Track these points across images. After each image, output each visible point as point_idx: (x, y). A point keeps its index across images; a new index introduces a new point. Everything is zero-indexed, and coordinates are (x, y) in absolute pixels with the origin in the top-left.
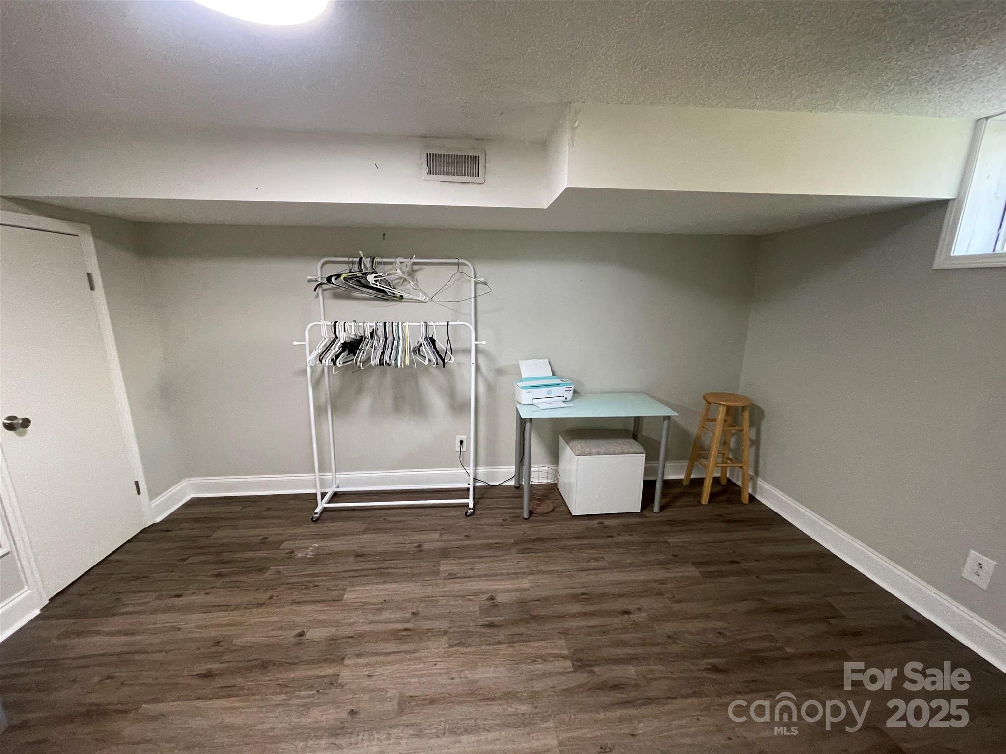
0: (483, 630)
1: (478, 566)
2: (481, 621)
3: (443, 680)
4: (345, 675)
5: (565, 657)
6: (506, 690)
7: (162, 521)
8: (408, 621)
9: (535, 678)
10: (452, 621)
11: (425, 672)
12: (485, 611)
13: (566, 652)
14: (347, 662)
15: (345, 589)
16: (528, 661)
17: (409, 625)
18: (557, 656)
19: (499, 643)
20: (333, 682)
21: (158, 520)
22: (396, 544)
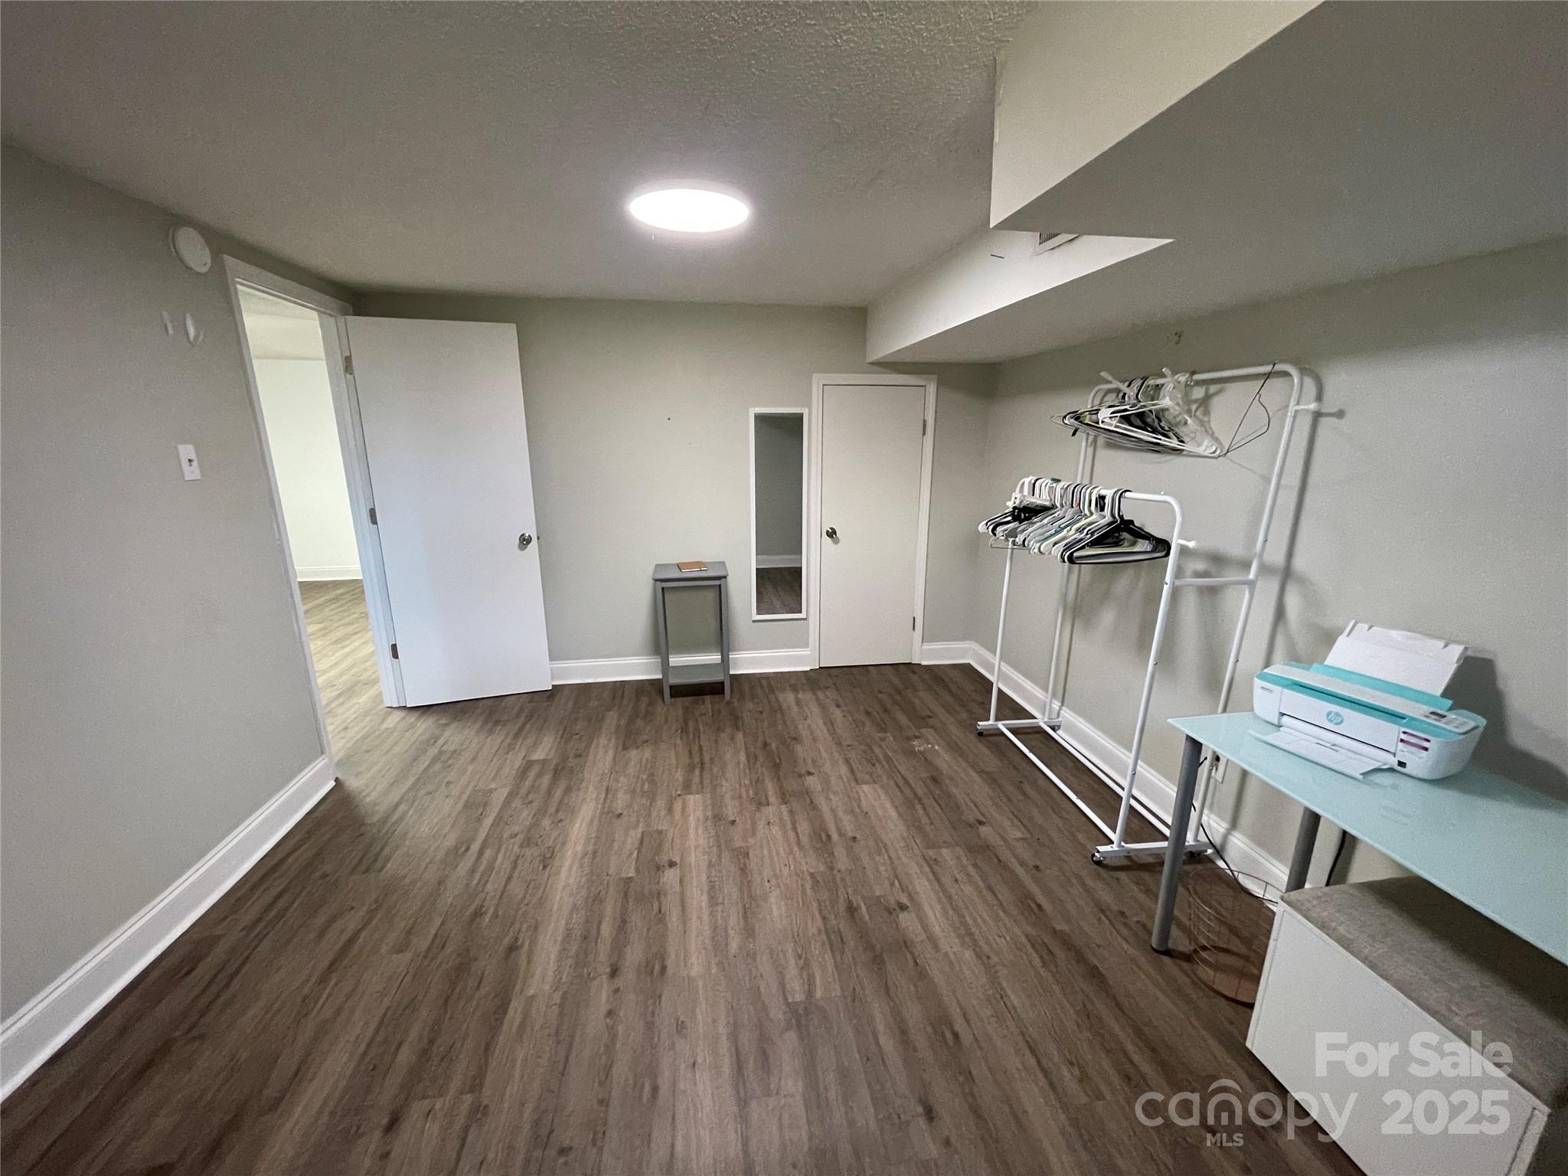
0: (841, 901)
1: (968, 889)
2: (856, 900)
3: (767, 873)
4: (770, 811)
5: (810, 993)
6: (757, 928)
7: (926, 666)
8: (841, 834)
9: (775, 957)
10: (851, 872)
11: (776, 859)
12: (876, 902)
13: (819, 994)
14: (783, 807)
15: (875, 782)
16: (799, 950)
17: (835, 837)
18: (810, 981)
19: (824, 918)
20: (761, 803)
21: (924, 663)
22: (972, 801)
